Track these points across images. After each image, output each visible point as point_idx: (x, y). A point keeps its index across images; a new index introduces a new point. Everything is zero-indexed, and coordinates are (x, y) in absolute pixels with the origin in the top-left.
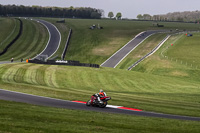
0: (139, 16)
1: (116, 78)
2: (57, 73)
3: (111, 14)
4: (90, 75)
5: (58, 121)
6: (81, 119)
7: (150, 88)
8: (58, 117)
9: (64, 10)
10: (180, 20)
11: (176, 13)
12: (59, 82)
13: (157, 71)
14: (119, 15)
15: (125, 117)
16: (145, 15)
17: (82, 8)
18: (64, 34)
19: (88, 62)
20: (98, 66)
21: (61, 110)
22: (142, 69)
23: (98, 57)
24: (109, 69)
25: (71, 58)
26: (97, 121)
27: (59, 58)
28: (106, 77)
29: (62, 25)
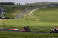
0: (26, 4)
1: (19, 22)
2: (2, 21)
3: (17, 4)
4: (12, 21)
5: (3, 35)
6: (9, 34)
7: (29, 24)
8: (3, 34)
9: (4, 3)
10: (37, 5)
11: (36, 3)
12: (3, 24)
13: (31, 19)
14: (20, 4)
15: (22, 33)
16: (27, 4)
17: (9, 2)
18: (4, 10)
19: (11, 17)
20: (14, 19)
21: (4, 32)
22: (27, 19)
23: (14, 16)
24: (17, 19)
25: (6, 17)
26: (14, 34)
27: (3, 17)
28: (17, 22)
29: (3, 7)
